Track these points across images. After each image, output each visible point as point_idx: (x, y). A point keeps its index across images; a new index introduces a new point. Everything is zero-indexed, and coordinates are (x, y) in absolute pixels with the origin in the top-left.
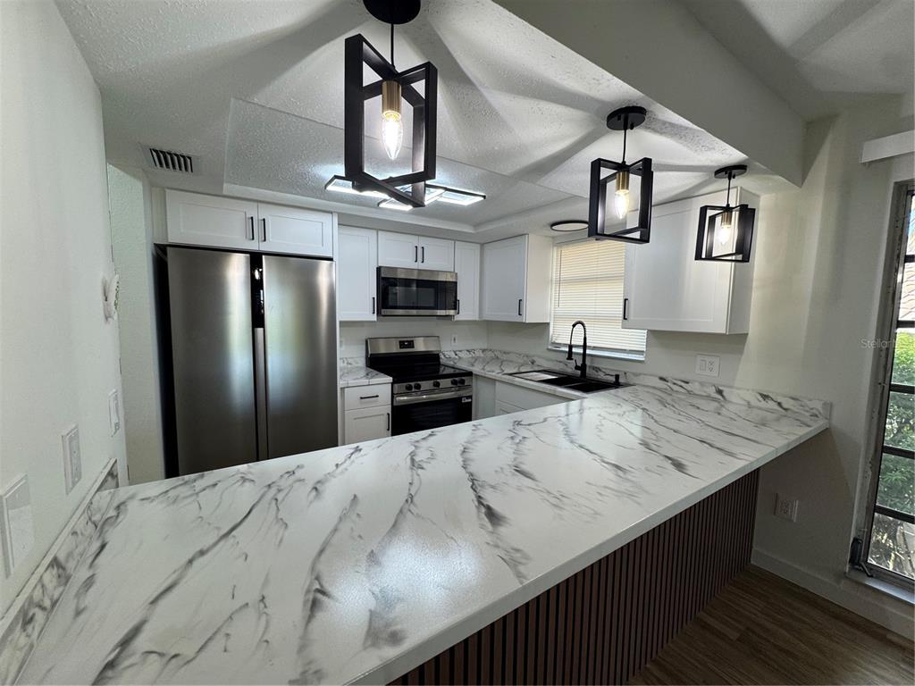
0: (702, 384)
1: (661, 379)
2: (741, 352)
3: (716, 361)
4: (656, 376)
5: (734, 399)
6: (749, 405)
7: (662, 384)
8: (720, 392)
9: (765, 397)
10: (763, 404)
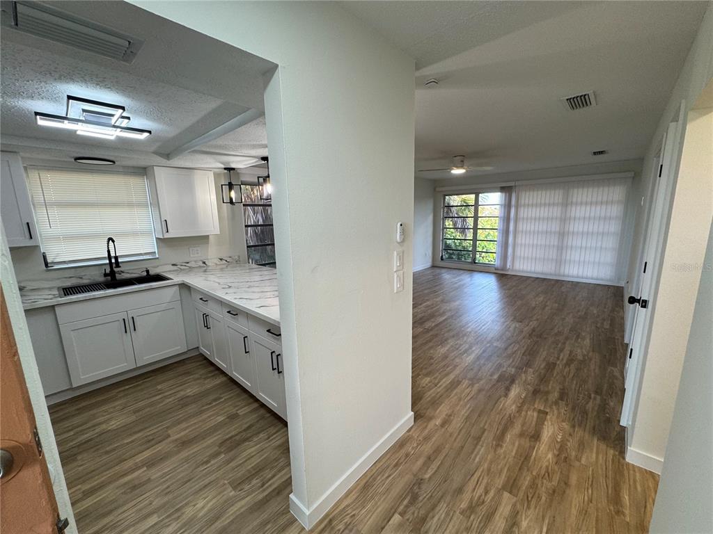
0: (195, 261)
1: (173, 265)
2: (208, 243)
3: (198, 248)
4: (169, 264)
5: (210, 264)
6: (216, 264)
7: (175, 268)
8: (204, 263)
9: (221, 259)
10: (222, 262)
